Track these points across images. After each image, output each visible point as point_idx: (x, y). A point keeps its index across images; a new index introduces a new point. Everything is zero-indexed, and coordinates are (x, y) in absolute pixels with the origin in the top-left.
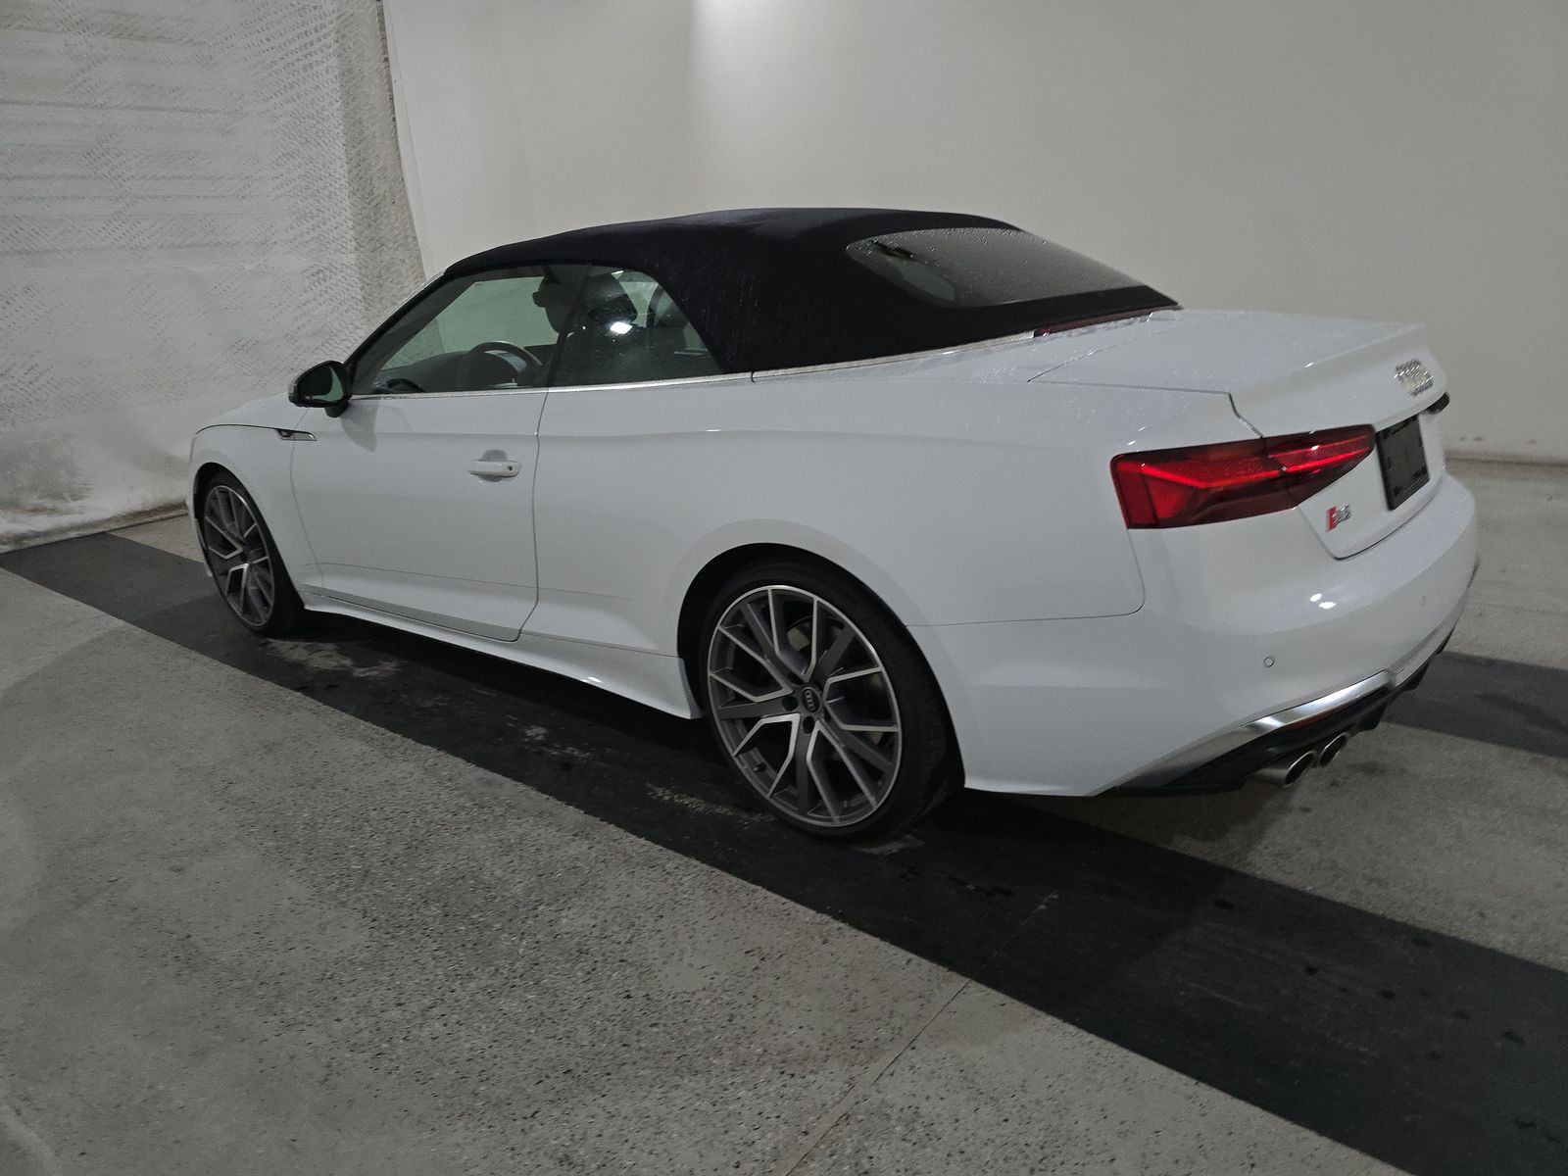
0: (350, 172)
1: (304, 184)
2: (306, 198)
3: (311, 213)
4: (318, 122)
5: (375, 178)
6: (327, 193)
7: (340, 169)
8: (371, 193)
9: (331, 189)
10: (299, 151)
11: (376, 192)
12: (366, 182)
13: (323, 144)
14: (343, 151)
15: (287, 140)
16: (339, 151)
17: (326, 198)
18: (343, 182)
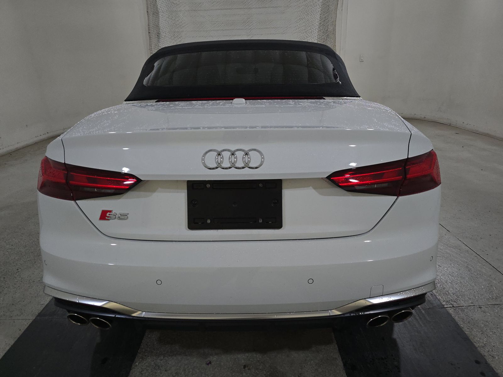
0: (320, 24)
1: (304, 28)
2: (304, 33)
3: (304, 38)
4: (313, 7)
5: (330, 25)
6: (310, 31)
7: (317, 23)
8: (327, 30)
9: (312, 30)
10: (305, 18)
11: (329, 30)
12: (326, 26)
13: (313, 15)
14: (319, 17)
15: (302, 14)
16: (318, 16)
17: (310, 33)
18: (317, 27)
